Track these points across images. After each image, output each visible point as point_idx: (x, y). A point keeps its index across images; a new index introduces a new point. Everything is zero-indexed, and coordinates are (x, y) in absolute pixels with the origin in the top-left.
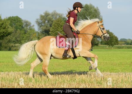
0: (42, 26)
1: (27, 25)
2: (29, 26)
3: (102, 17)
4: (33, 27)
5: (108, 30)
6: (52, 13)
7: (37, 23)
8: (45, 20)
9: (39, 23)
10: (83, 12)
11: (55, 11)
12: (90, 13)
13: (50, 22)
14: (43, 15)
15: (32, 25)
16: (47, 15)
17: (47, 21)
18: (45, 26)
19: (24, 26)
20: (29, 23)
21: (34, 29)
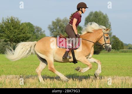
0: (54, 31)
1: (38, 31)
2: (40, 32)
3: (110, 23)
4: (43, 32)
5: (115, 36)
6: (63, 19)
7: (49, 29)
8: (57, 26)
9: (51, 28)
10: (93, 19)
11: (66, 18)
12: (99, 20)
13: (62, 28)
14: (55, 21)
15: (42, 31)
16: (58, 21)
17: (58, 27)
18: (56, 31)
19: (35, 31)
20: (40, 29)
21: (45, 34)
